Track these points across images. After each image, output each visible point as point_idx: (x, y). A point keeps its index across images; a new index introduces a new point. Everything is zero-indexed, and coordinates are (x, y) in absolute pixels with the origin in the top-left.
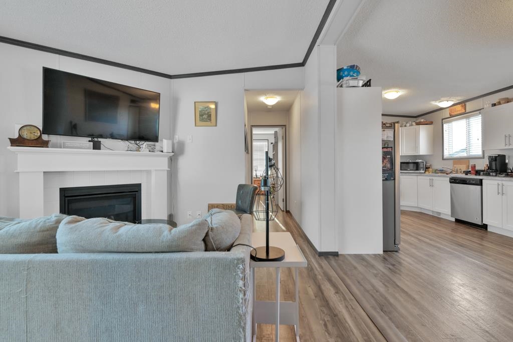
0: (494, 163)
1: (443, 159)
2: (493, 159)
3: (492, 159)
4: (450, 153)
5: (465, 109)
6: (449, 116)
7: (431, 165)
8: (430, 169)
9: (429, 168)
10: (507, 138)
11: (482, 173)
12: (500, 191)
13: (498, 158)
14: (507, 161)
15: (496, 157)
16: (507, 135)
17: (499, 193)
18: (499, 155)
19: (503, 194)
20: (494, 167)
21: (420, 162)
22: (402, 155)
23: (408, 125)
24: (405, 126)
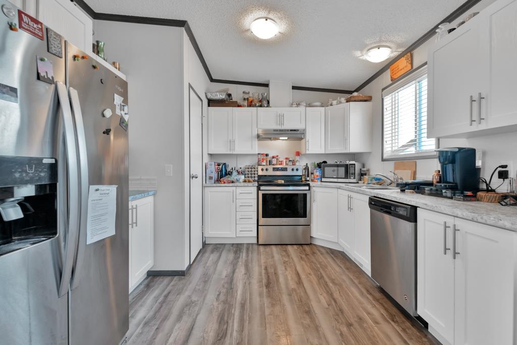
0: (449, 167)
1: (383, 160)
2: (447, 158)
3: (445, 159)
4: (394, 149)
5: (412, 64)
6: (391, 82)
7: (368, 170)
8: (366, 177)
9: (365, 174)
10: (475, 104)
11: (427, 189)
12: (450, 245)
13: (458, 157)
14: (479, 163)
15: (454, 154)
16: (476, 97)
17: (446, 249)
18: (460, 149)
19: (455, 254)
20: (450, 178)
21: (350, 164)
22: (327, 152)
23: (335, 102)
24: (331, 105)
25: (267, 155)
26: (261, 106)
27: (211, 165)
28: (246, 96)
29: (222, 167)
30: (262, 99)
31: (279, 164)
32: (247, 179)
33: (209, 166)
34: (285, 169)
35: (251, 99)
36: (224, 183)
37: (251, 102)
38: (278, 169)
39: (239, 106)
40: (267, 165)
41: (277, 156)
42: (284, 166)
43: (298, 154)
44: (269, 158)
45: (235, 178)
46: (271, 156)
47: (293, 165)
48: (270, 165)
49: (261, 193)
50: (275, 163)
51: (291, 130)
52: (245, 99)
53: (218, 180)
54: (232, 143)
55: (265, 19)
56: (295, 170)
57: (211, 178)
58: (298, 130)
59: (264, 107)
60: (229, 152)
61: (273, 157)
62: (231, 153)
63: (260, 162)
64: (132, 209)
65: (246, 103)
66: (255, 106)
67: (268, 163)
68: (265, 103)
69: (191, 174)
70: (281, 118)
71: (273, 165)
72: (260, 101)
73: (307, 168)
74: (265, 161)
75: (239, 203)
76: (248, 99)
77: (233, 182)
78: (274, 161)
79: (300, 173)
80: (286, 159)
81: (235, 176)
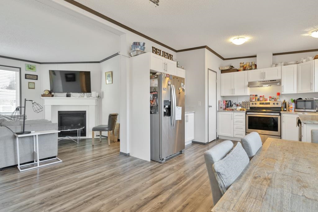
21: (315, 100)
22: (298, 93)
23: (304, 60)
24: (302, 62)
25: (256, 96)
26: (251, 69)
27: (221, 101)
28: (242, 65)
29: (228, 102)
30: (252, 65)
31: (265, 101)
32: (242, 109)
33: (220, 102)
34: (269, 104)
35: (245, 66)
36: (228, 110)
37: (245, 67)
38: (263, 104)
39: (238, 71)
40: (256, 101)
41: (263, 96)
42: (268, 102)
43: (279, 94)
44: (257, 98)
45: (234, 108)
46: (259, 96)
47: (275, 101)
48: (258, 101)
49: (247, 116)
50: (261, 100)
51: (270, 81)
52: (241, 67)
53: (225, 109)
54: (233, 90)
55: (237, 39)
56: (276, 104)
57: (221, 108)
58: (276, 80)
59: (253, 69)
60: (231, 95)
61: (260, 97)
62: (233, 95)
63: (251, 100)
64: (186, 116)
65: (242, 68)
66: (248, 70)
67: (257, 100)
68: (253, 67)
69: (209, 105)
70: (263, 75)
71: (261, 101)
72: (251, 66)
73: (285, 103)
74: (254, 99)
75: (235, 120)
76: (243, 66)
77: (233, 110)
78: (261, 99)
79: (280, 106)
80: (270, 97)
81: (234, 107)
